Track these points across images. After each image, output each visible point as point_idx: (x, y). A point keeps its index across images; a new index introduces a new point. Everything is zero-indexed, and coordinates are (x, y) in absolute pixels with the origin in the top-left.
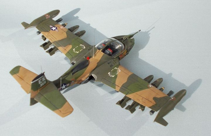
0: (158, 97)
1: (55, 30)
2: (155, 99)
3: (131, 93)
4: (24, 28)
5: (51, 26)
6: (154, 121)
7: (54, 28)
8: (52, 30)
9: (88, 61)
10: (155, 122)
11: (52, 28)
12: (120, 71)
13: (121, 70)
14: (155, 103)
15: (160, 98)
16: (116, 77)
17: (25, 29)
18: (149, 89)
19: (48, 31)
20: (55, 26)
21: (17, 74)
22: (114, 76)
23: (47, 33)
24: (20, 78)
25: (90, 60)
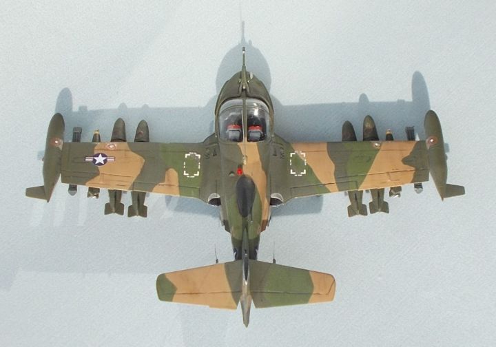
0: (407, 154)
1: (105, 161)
2: (406, 161)
3: (362, 182)
4: (45, 201)
5: (89, 159)
6: (442, 199)
7: (100, 159)
8: (100, 164)
9: (244, 177)
10: (445, 199)
11: (95, 161)
12: (304, 154)
13: (303, 152)
14: (413, 168)
15: (411, 153)
16: (310, 170)
17: (48, 201)
18: (380, 151)
19: (96, 171)
20: (96, 153)
21: (177, 292)
22: (305, 171)
23: (98, 177)
24: (191, 294)
25: (246, 171)
